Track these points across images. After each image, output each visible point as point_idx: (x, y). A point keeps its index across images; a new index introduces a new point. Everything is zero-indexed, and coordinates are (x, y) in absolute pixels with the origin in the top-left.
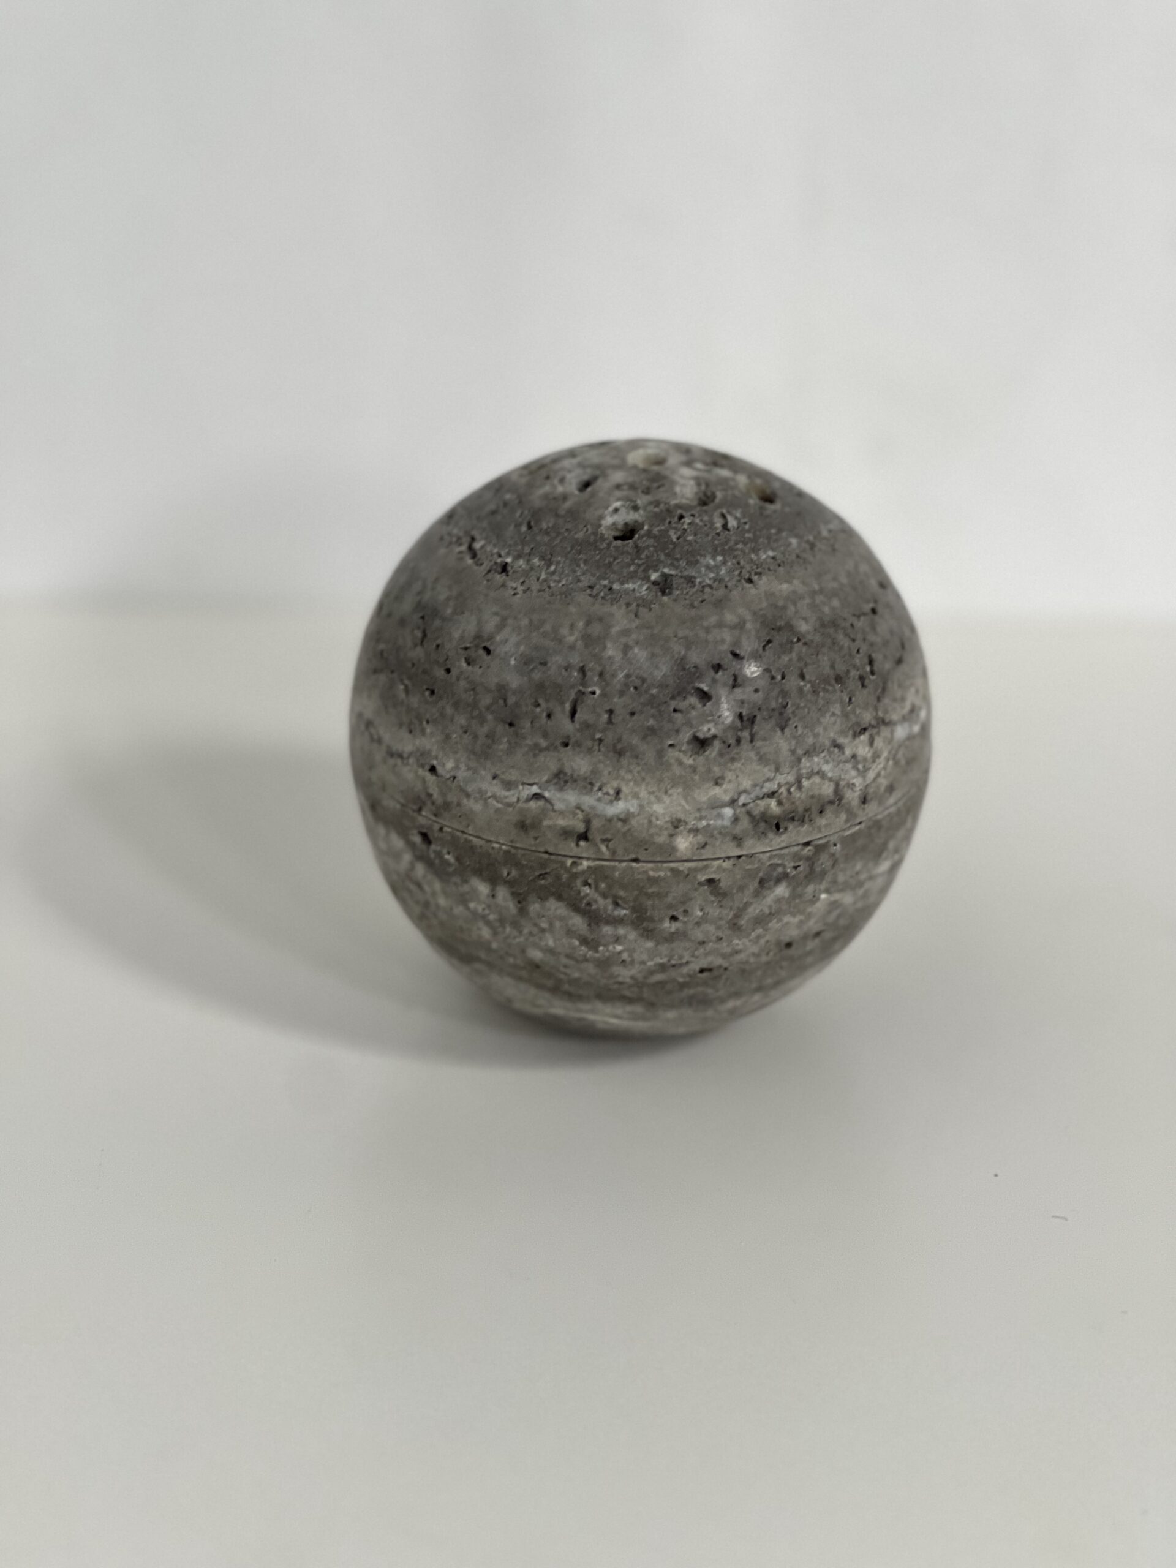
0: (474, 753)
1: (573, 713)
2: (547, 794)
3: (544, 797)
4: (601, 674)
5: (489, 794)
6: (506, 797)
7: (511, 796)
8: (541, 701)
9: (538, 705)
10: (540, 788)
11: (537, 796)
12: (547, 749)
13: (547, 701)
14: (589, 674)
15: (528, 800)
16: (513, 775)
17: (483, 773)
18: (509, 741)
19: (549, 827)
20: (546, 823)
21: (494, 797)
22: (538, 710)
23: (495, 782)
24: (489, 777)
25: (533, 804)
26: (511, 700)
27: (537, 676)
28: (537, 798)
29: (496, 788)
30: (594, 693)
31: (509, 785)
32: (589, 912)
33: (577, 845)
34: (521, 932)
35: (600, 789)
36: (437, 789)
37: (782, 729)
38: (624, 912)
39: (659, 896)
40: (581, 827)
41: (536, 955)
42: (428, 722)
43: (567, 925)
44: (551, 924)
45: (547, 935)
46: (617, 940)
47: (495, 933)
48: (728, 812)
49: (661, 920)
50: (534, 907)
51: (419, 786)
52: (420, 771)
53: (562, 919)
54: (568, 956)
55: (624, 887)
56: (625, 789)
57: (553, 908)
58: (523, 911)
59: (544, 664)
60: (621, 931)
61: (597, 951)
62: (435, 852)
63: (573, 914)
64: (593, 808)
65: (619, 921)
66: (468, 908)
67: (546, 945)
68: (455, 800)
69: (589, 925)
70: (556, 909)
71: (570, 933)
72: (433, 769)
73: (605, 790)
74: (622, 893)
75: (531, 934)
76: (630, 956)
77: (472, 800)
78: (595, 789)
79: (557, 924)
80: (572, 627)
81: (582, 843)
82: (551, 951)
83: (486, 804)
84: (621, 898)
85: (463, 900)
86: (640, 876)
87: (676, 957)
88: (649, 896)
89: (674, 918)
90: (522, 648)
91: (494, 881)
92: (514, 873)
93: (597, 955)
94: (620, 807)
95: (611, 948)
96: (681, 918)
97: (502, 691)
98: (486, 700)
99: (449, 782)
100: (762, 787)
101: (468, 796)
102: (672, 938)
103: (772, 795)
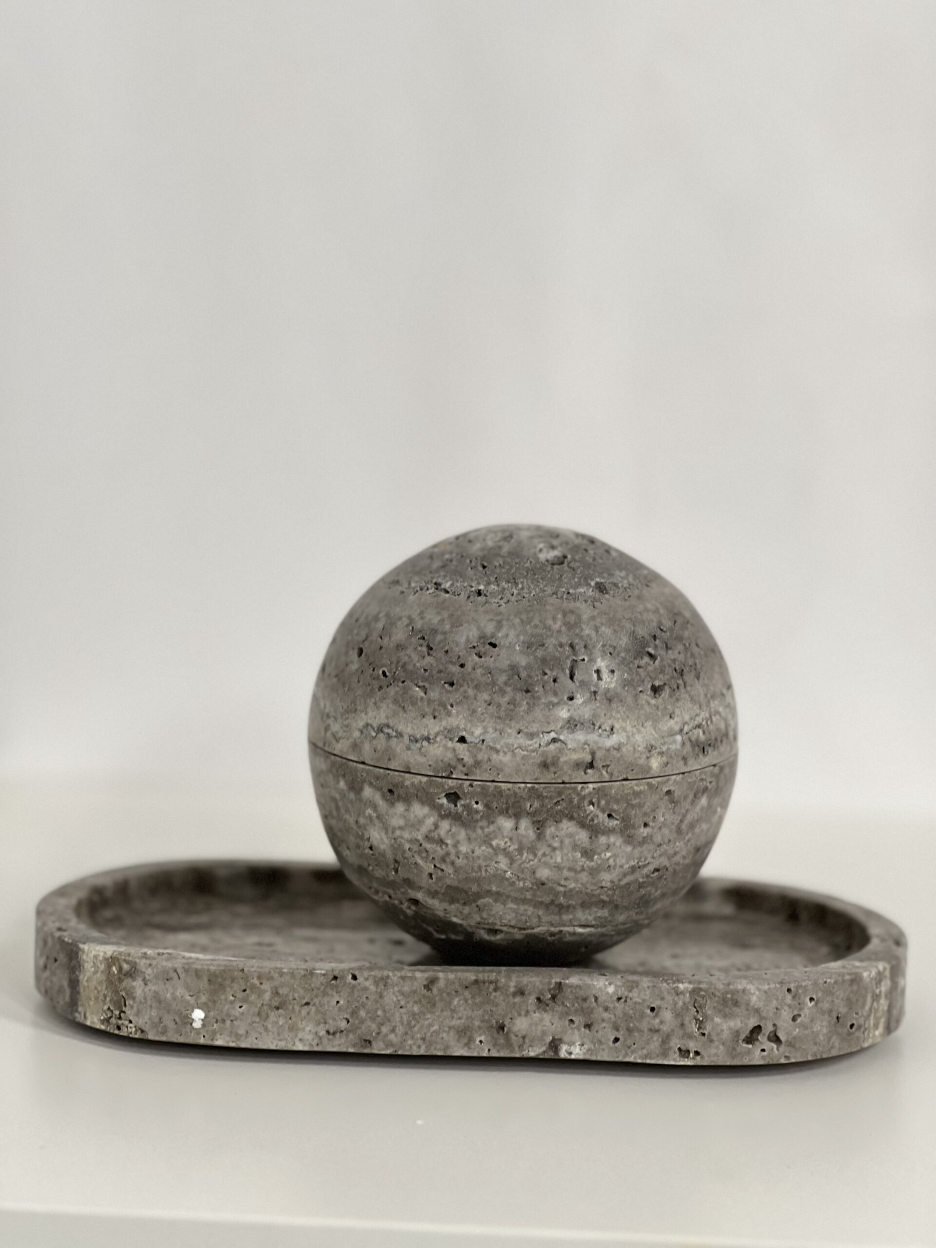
0: (500, 718)
1: (572, 677)
2: (562, 737)
3: (560, 740)
4: (585, 647)
5: (516, 746)
6: (530, 745)
7: (534, 743)
8: (547, 671)
9: (546, 674)
10: (557, 733)
11: (554, 740)
12: (558, 704)
13: (552, 670)
14: (577, 647)
15: (548, 744)
16: (534, 728)
17: (510, 731)
18: (527, 703)
19: (566, 762)
20: (562, 760)
21: (520, 747)
22: (546, 677)
23: (519, 736)
24: (514, 733)
25: (552, 747)
26: (523, 674)
27: (540, 653)
28: (555, 742)
29: (522, 740)
30: (584, 660)
31: (531, 736)
32: (591, 826)
33: (585, 773)
34: (535, 855)
35: (600, 728)
36: (467, 753)
37: (698, 678)
38: (616, 822)
39: (640, 806)
40: (588, 758)
41: (544, 873)
42: (452, 706)
43: (574, 841)
44: (562, 842)
45: (558, 852)
46: (608, 848)
47: (512, 861)
48: (679, 738)
49: (639, 827)
50: (550, 830)
51: (450, 755)
52: (450, 744)
53: (571, 835)
54: (570, 869)
55: (617, 802)
56: (617, 726)
57: (565, 827)
58: (540, 836)
59: (543, 645)
60: (612, 839)
61: (593, 860)
62: (463, 805)
63: (579, 830)
64: (596, 742)
65: (610, 831)
66: (491, 846)
67: (555, 862)
68: (486, 757)
69: (591, 838)
70: (568, 828)
71: (575, 847)
72: (462, 740)
73: (603, 728)
74: (615, 807)
75: (544, 855)
76: (615, 861)
77: (501, 754)
78: (597, 727)
79: (567, 841)
80: (554, 619)
81: (589, 771)
82: (558, 868)
83: (514, 755)
84: (615, 811)
85: (487, 840)
86: (628, 791)
87: (643, 859)
88: (633, 806)
89: (646, 825)
90: (522, 638)
91: (517, 816)
92: (536, 804)
93: (592, 864)
94: (614, 740)
95: (603, 856)
96: (651, 824)
97: (514, 669)
98: (502, 678)
99: (479, 745)
100: (695, 720)
101: (497, 751)
102: (645, 840)
103: (699, 726)
